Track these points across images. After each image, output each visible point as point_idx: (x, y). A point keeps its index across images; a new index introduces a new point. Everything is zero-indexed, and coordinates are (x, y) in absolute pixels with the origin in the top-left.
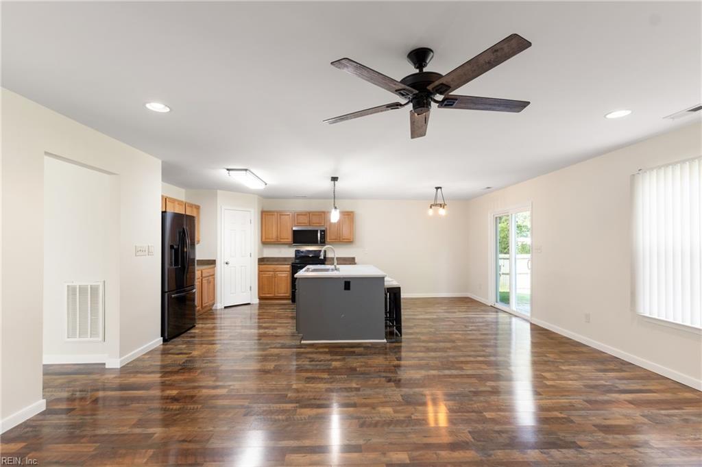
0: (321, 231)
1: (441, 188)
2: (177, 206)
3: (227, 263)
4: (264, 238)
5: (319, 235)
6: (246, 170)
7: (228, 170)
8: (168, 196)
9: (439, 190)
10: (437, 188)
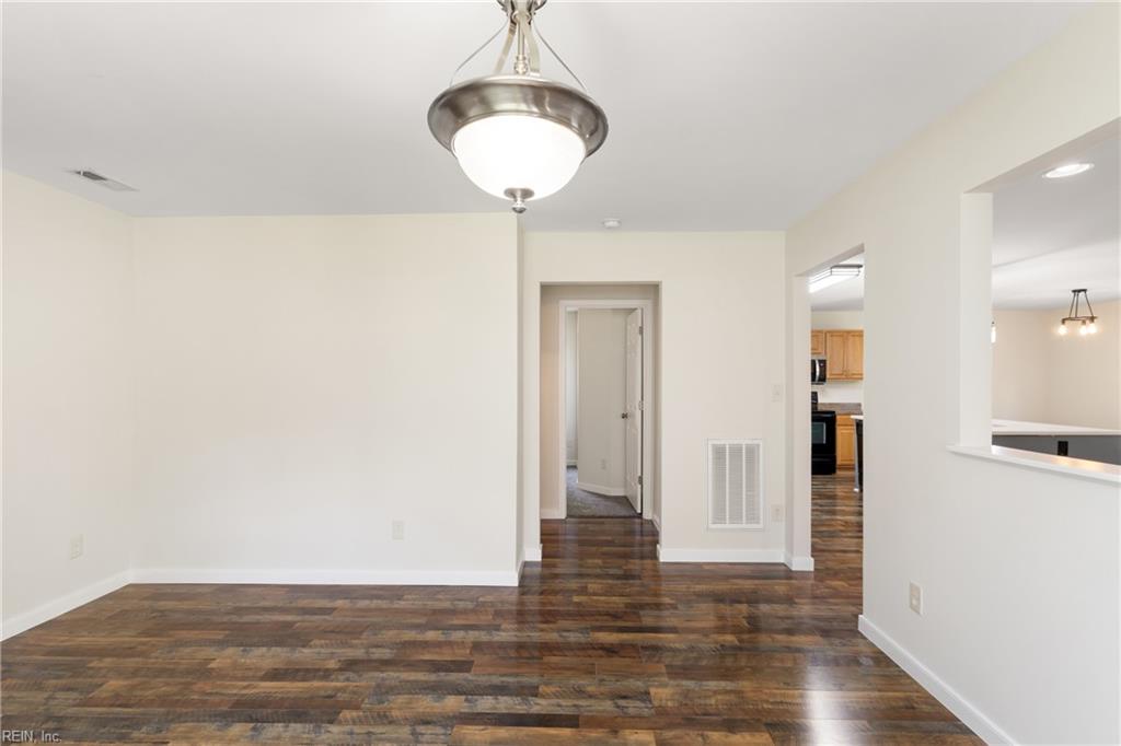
0: (820, 361)
1: (1085, 290)
9: (1082, 294)
10: (1076, 292)
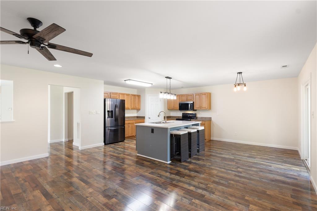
2: (126, 96)
3: (149, 118)
4: (168, 107)
5: (190, 105)
6: (130, 80)
7: (125, 81)
8: (120, 92)
